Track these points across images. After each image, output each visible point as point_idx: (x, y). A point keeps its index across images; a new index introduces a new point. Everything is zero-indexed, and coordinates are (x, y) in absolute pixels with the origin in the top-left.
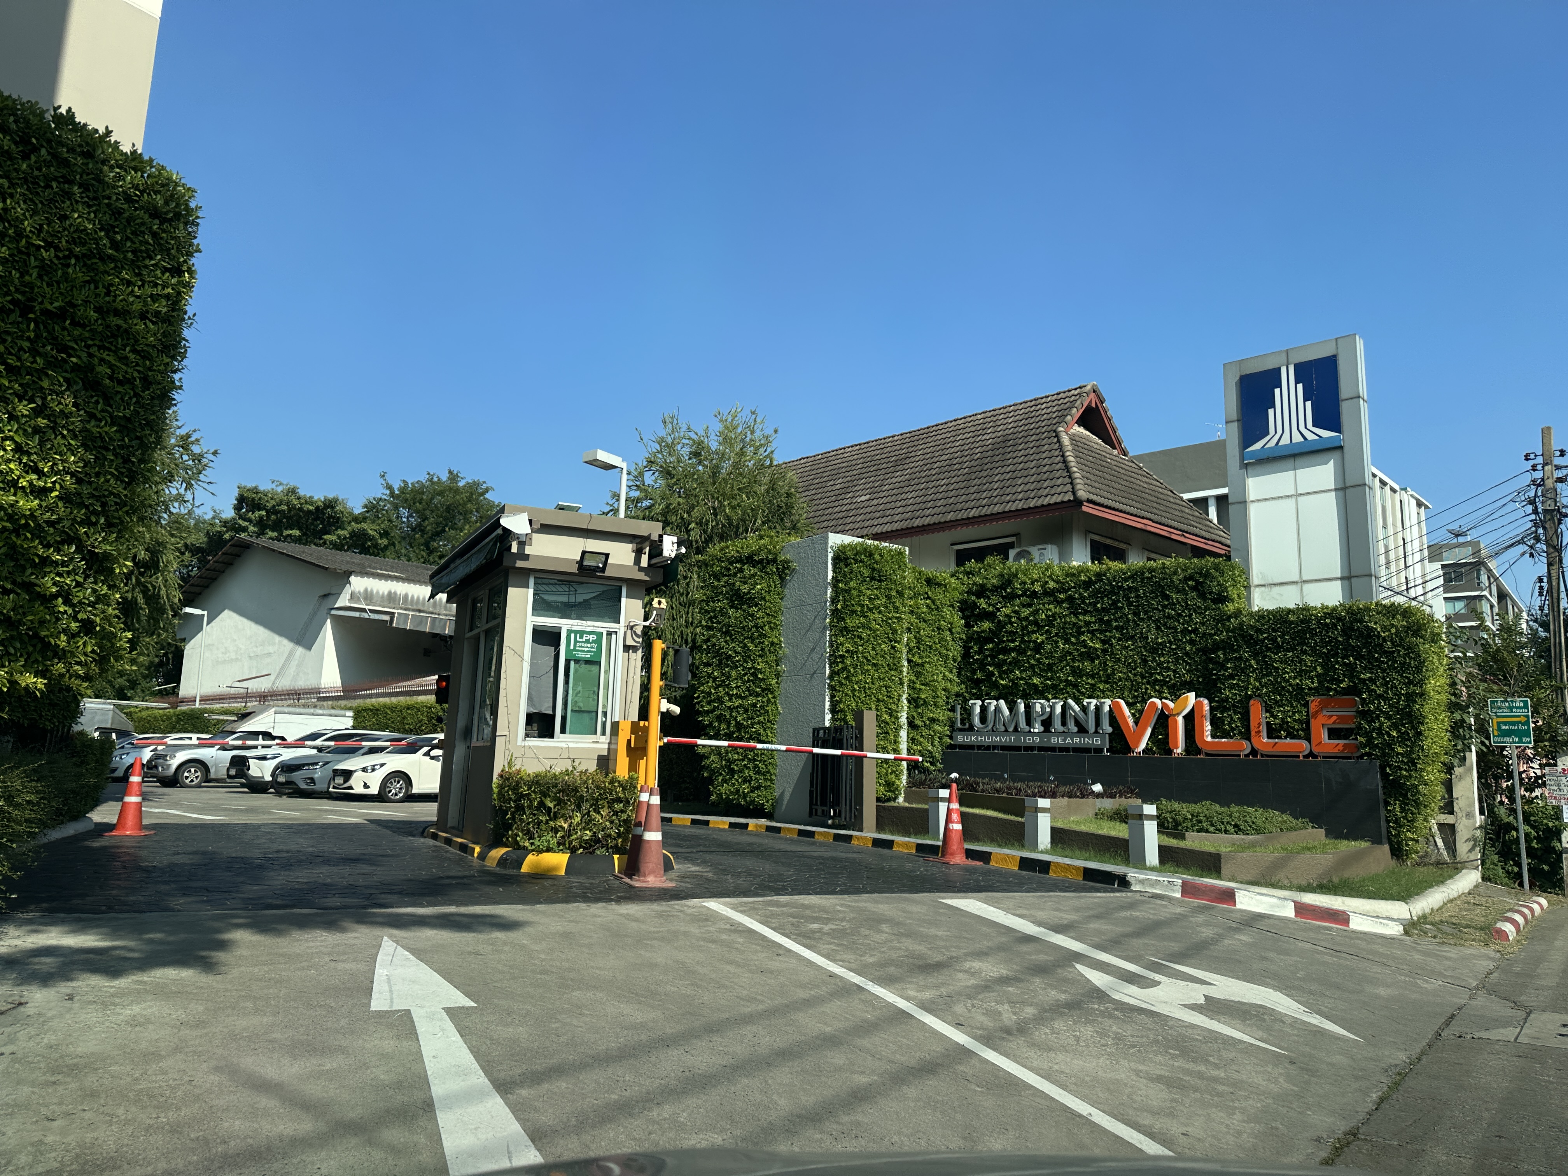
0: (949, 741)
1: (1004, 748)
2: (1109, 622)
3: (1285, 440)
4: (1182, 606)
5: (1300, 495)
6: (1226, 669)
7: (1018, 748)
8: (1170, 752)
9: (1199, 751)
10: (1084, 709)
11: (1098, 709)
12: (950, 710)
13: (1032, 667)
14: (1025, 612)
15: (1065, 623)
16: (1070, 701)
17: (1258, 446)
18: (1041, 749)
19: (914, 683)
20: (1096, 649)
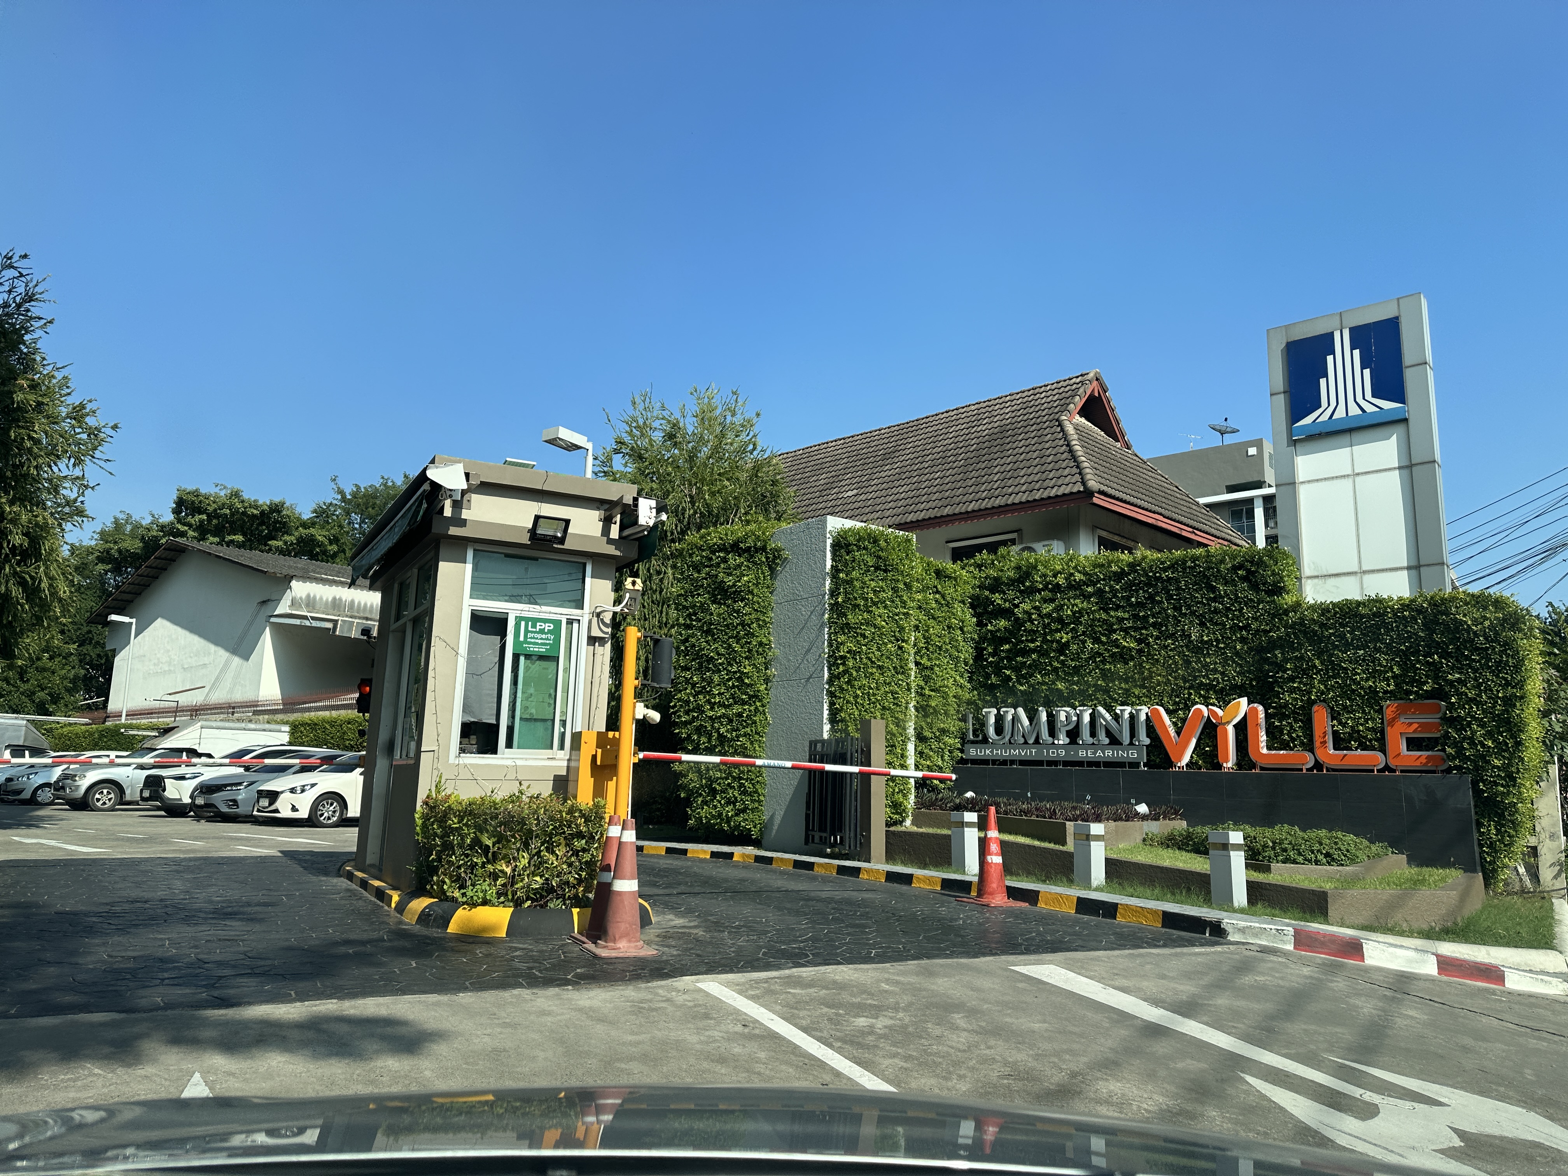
0: (960, 755)
1: (1023, 763)
2: (1145, 618)
3: (1340, 413)
4: (1231, 599)
5: (1358, 474)
6: (1285, 671)
7: (1040, 763)
8: (1219, 766)
9: (1253, 766)
10: (1117, 718)
11: (1132, 717)
12: (960, 720)
13: (1055, 670)
14: (1048, 608)
15: (1093, 620)
16: (1100, 709)
17: (1308, 420)
18: (1066, 763)
19: (922, 688)
20: (1130, 649)
